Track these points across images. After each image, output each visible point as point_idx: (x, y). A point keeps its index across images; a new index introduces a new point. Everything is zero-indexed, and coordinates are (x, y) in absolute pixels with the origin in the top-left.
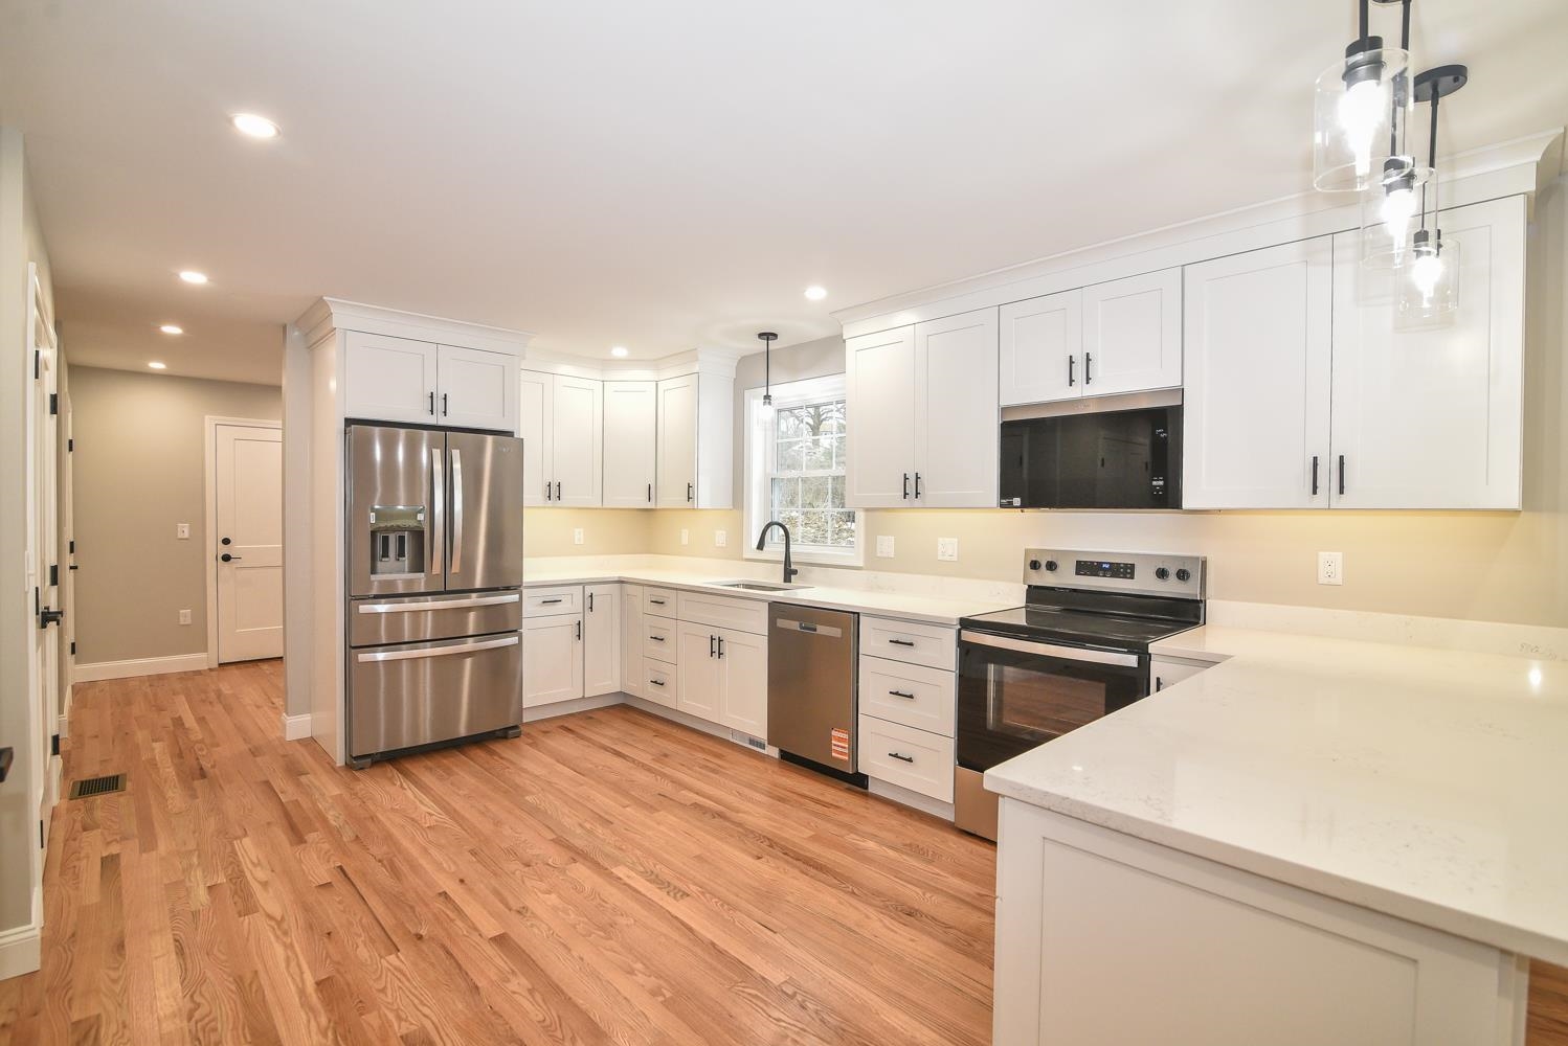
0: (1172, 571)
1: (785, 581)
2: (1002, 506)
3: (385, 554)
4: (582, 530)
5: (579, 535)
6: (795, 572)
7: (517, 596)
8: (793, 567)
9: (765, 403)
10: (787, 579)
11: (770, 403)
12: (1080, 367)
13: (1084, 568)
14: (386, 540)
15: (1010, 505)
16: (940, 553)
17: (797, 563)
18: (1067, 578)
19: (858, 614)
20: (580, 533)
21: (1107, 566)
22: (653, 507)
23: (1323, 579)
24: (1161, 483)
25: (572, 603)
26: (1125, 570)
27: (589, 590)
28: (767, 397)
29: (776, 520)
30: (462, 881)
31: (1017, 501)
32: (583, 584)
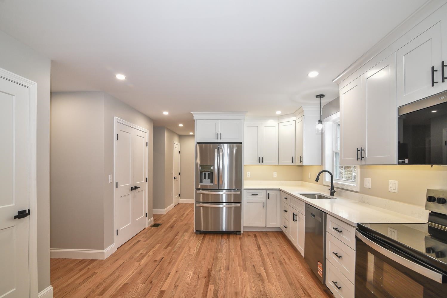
2: (399, 164)
3: (205, 178)
4: (276, 172)
5: (275, 174)
7: (240, 192)
8: (334, 189)
9: (319, 123)
10: (332, 194)
12: (440, 72)
14: (205, 174)
15: (403, 163)
16: (389, 188)
17: (336, 188)
19: (326, 213)
20: (275, 173)
25: (262, 196)
27: (268, 192)
28: (320, 121)
29: (327, 169)
30: (177, 271)
32: (266, 190)
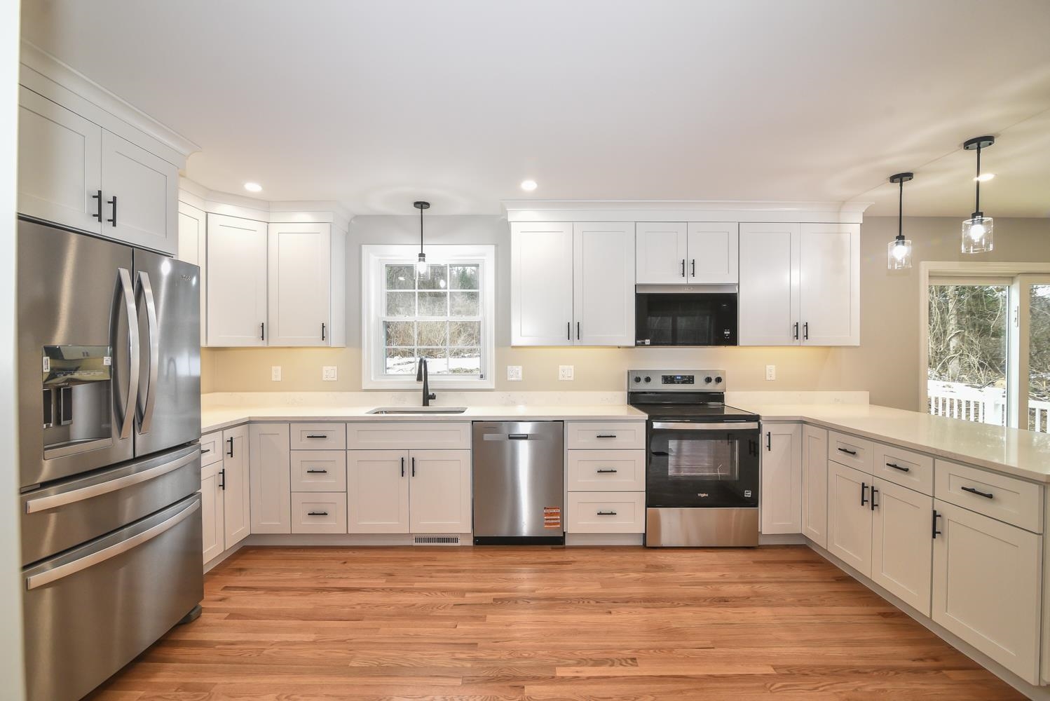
0: (713, 379)
1: (424, 405)
6: (433, 397)
7: (198, 452)
8: (430, 393)
9: (420, 260)
10: (426, 403)
11: (424, 260)
12: (688, 266)
13: (668, 379)
15: (643, 344)
16: (559, 376)
18: (657, 385)
19: (563, 421)
21: (679, 378)
22: (266, 345)
23: (768, 378)
24: (729, 333)
26: (690, 380)
27: (228, 434)
28: (422, 255)
31: (648, 342)
32: (222, 429)
